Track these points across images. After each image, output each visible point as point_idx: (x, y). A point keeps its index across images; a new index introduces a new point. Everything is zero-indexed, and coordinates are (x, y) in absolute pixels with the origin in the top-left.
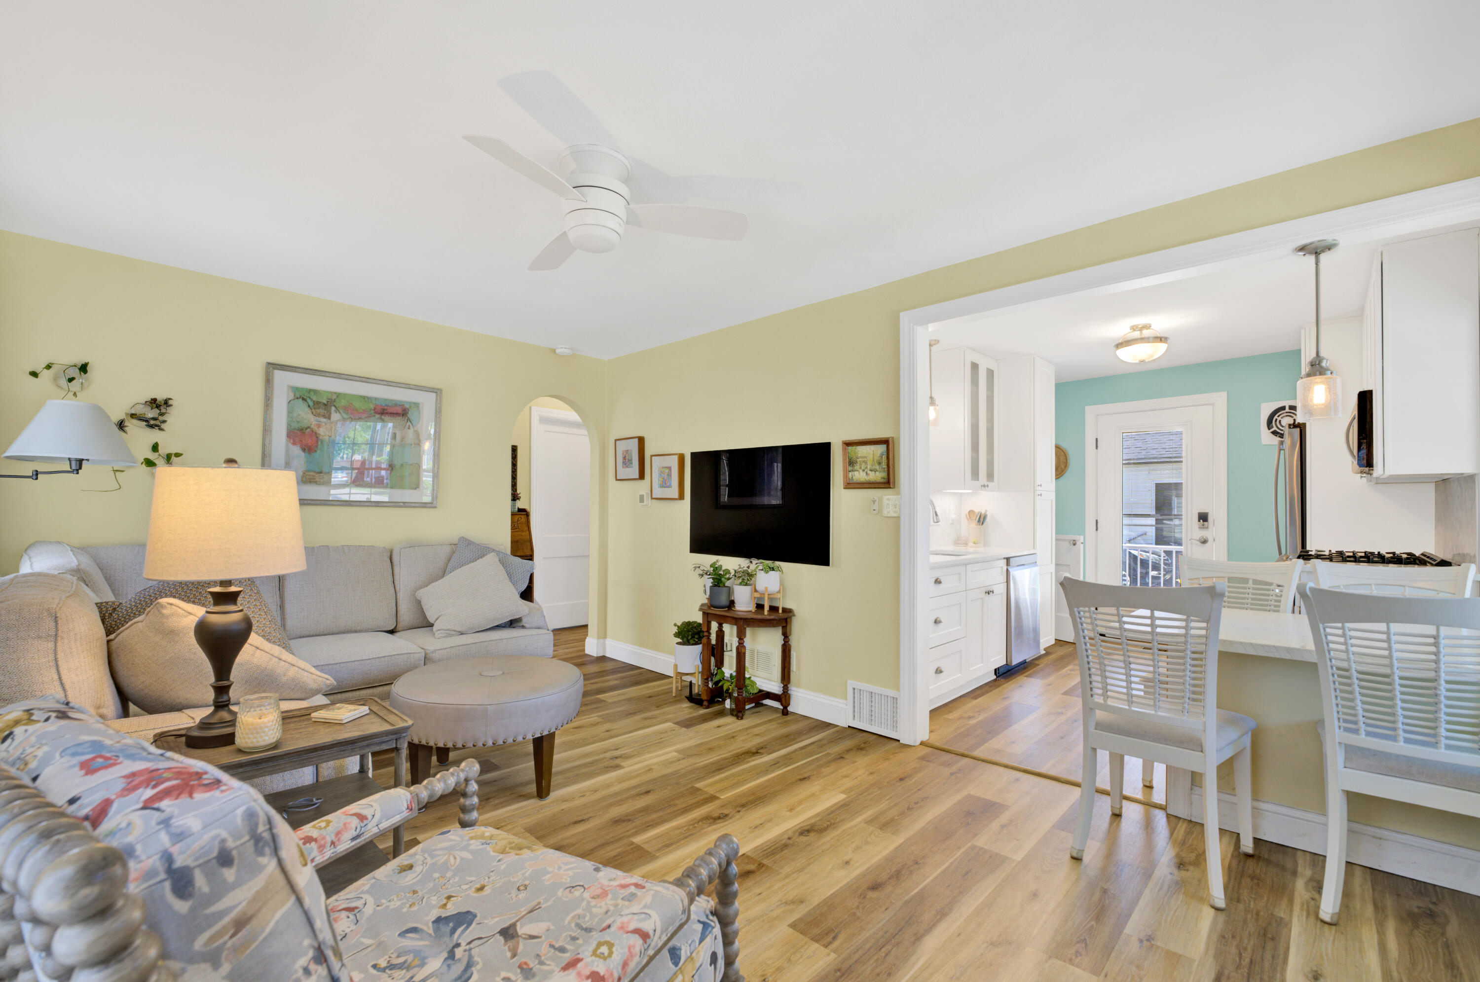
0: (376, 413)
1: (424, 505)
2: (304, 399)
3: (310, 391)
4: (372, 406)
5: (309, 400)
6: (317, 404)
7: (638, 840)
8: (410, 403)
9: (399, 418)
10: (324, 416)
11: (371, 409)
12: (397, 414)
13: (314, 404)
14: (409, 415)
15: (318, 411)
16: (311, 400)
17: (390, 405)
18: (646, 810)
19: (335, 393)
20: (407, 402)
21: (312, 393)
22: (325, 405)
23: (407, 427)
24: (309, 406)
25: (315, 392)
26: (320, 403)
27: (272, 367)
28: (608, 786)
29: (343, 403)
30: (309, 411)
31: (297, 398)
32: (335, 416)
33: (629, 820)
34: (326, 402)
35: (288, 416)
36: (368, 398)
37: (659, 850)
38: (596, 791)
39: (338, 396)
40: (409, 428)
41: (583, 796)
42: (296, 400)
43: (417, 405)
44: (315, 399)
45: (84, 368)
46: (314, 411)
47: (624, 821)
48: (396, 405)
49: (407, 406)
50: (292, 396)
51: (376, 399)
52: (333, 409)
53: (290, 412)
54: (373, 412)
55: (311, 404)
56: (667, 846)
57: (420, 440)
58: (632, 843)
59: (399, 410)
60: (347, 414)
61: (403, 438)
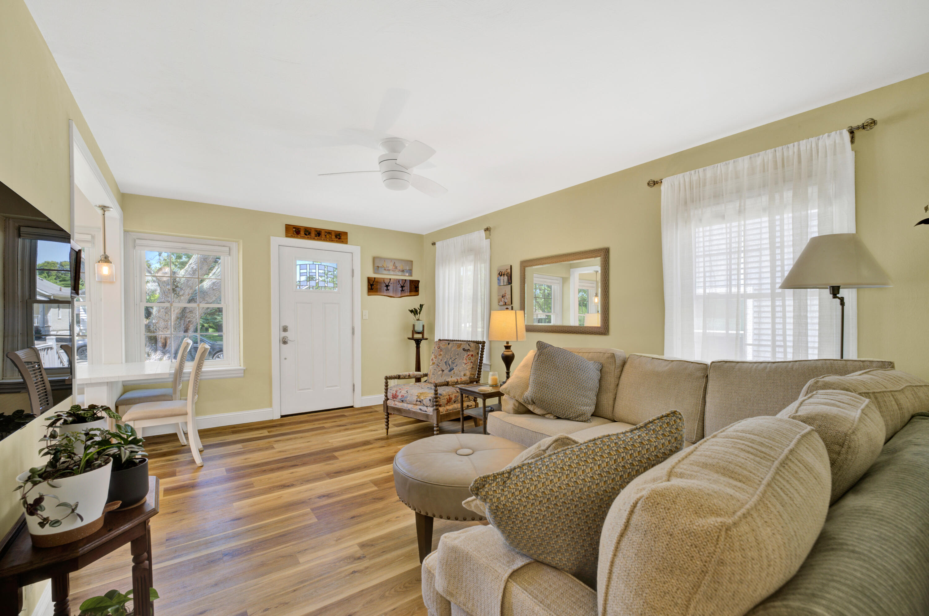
7: (375, 488)
18: (362, 504)
28: (379, 525)
33: (374, 499)
37: (367, 483)
38: (388, 521)
41: (397, 517)
47: (377, 499)
56: (363, 485)
58: (378, 487)
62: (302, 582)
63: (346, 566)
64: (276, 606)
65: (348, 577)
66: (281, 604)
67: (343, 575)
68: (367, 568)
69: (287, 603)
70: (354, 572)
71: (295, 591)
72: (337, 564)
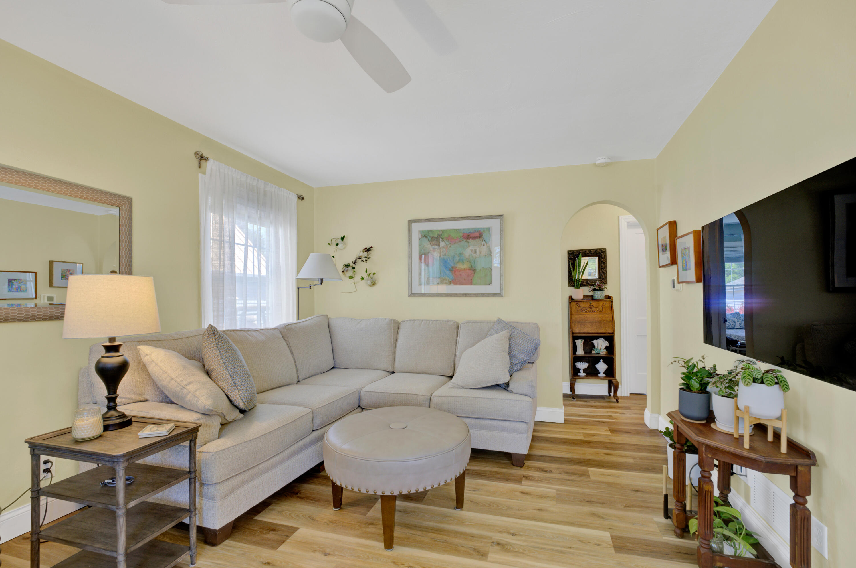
0: (464, 238)
1: (495, 295)
2: (426, 237)
3: (429, 231)
4: (461, 235)
5: (428, 237)
6: (432, 238)
8: (484, 228)
9: (477, 240)
10: (436, 245)
11: (461, 237)
12: (476, 238)
13: (431, 239)
14: (484, 236)
15: (433, 242)
16: (430, 236)
17: (472, 232)
19: (441, 230)
20: (481, 228)
21: (430, 232)
22: (436, 238)
23: (483, 244)
24: (429, 240)
25: (431, 231)
26: (434, 237)
27: (411, 222)
29: (446, 235)
30: (429, 243)
31: (423, 237)
32: (442, 244)
34: (437, 236)
35: (419, 248)
36: (459, 230)
39: (443, 232)
40: (484, 245)
42: (423, 238)
43: (488, 229)
44: (431, 235)
45: (342, 238)
46: (431, 242)
48: (475, 231)
49: (482, 231)
50: (420, 237)
51: (463, 229)
52: (441, 239)
53: (420, 245)
54: (462, 238)
55: (430, 239)
57: (491, 252)
59: (477, 234)
60: (448, 242)
61: (480, 252)
62: (562, 552)
63: (514, 544)
64: (589, 543)
65: (522, 533)
66: (584, 543)
67: (523, 538)
68: (501, 532)
69: (580, 541)
70: (513, 535)
71: (571, 548)
72: (521, 551)
